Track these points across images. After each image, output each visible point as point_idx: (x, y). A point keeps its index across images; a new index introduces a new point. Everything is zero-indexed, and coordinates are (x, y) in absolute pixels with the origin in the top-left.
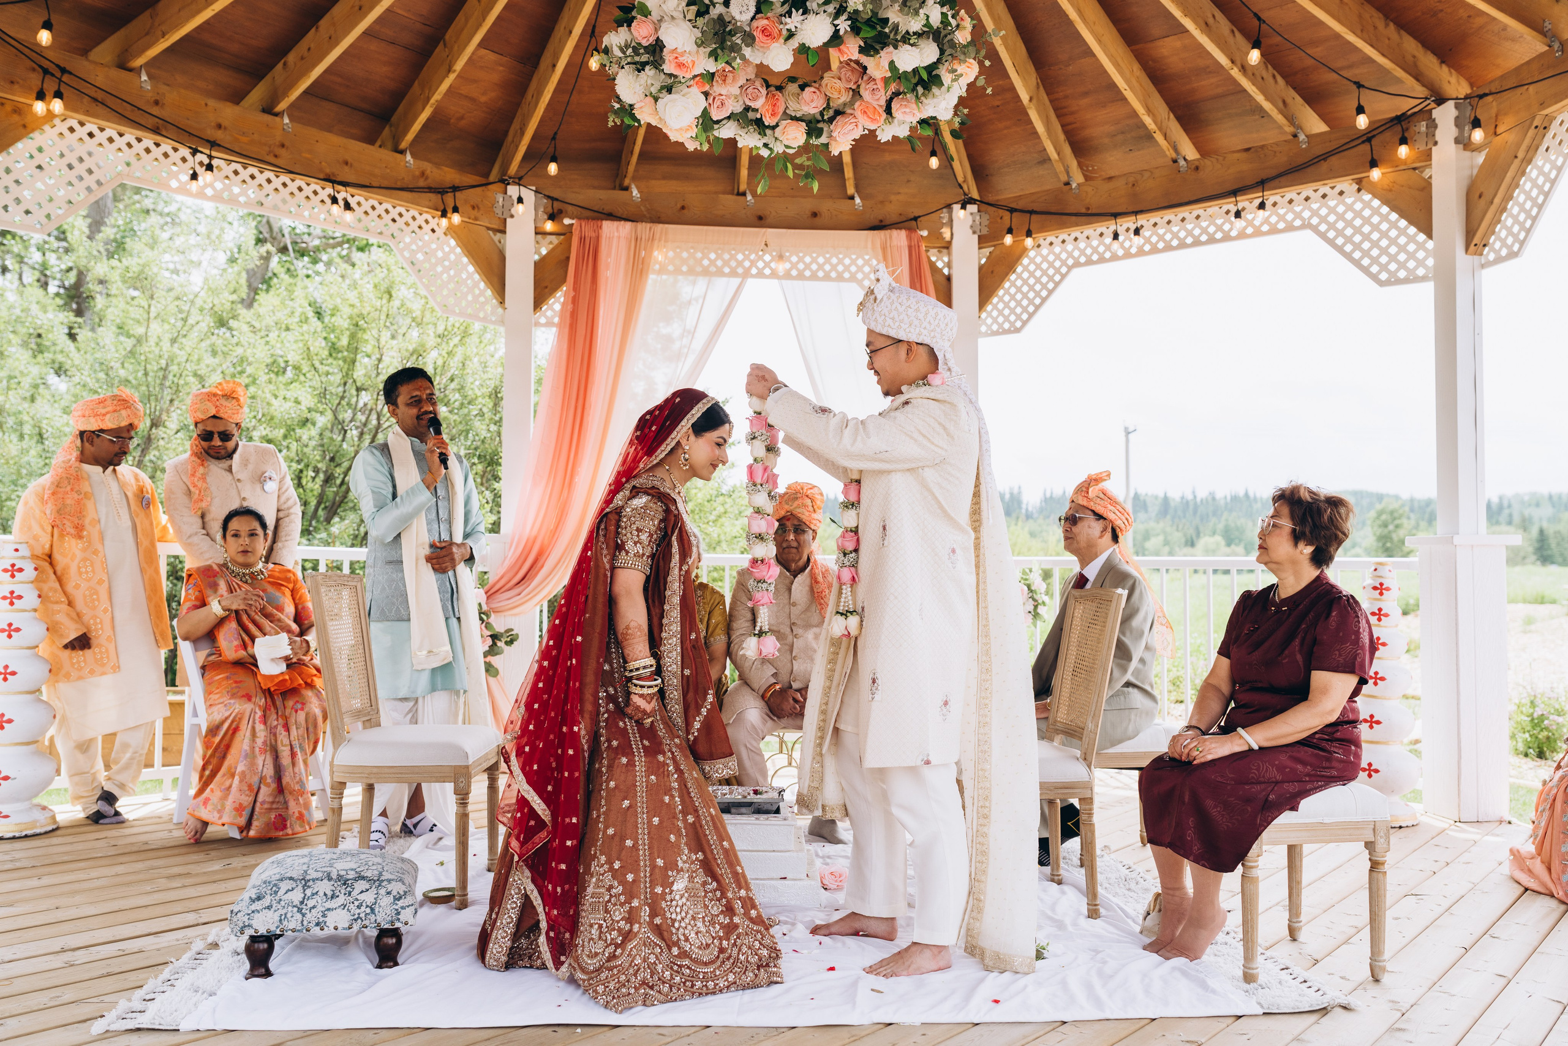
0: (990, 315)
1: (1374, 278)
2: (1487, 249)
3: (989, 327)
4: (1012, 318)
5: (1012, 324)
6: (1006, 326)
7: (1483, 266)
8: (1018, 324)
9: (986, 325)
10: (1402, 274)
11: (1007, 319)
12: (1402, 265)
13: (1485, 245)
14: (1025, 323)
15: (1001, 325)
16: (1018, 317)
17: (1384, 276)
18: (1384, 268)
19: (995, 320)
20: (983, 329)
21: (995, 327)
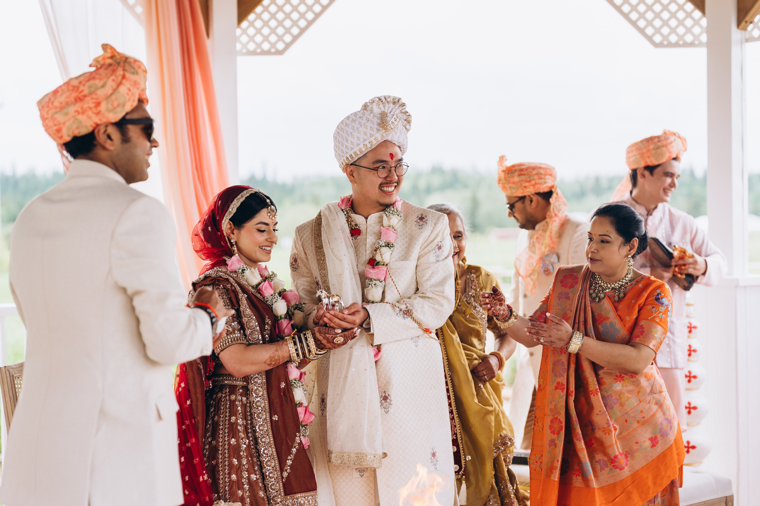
0: (245, 32)
1: (650, 39)
2: (751, 26)
3: (245, 45)
4: (273, 38)
5: (273, 45)
6: (266, 46)
7: (747, 40)
8: (280, 46)
9: (241, 43)
10: (673, 38)
11: (266, 38)
12: (673, 30)
13: (751, 23)
14: (288, 46)
15: (259, 45)
16: (280, 38)
17: (658, 39)
18: (658, 31)
19: (252, 39)
20: (238, 46)
21: (252, 46)
